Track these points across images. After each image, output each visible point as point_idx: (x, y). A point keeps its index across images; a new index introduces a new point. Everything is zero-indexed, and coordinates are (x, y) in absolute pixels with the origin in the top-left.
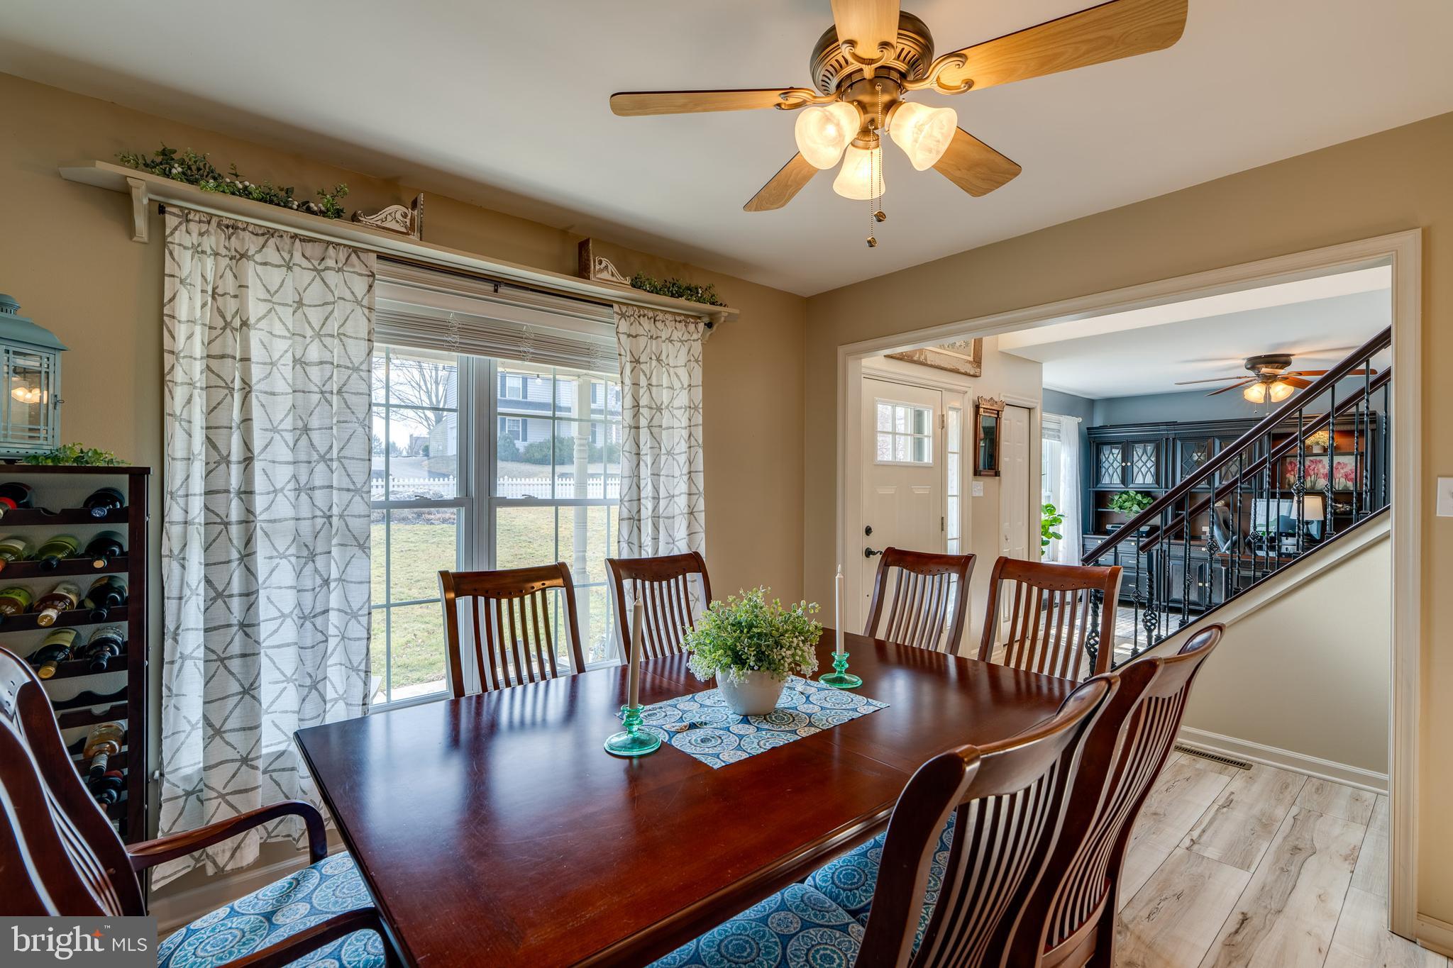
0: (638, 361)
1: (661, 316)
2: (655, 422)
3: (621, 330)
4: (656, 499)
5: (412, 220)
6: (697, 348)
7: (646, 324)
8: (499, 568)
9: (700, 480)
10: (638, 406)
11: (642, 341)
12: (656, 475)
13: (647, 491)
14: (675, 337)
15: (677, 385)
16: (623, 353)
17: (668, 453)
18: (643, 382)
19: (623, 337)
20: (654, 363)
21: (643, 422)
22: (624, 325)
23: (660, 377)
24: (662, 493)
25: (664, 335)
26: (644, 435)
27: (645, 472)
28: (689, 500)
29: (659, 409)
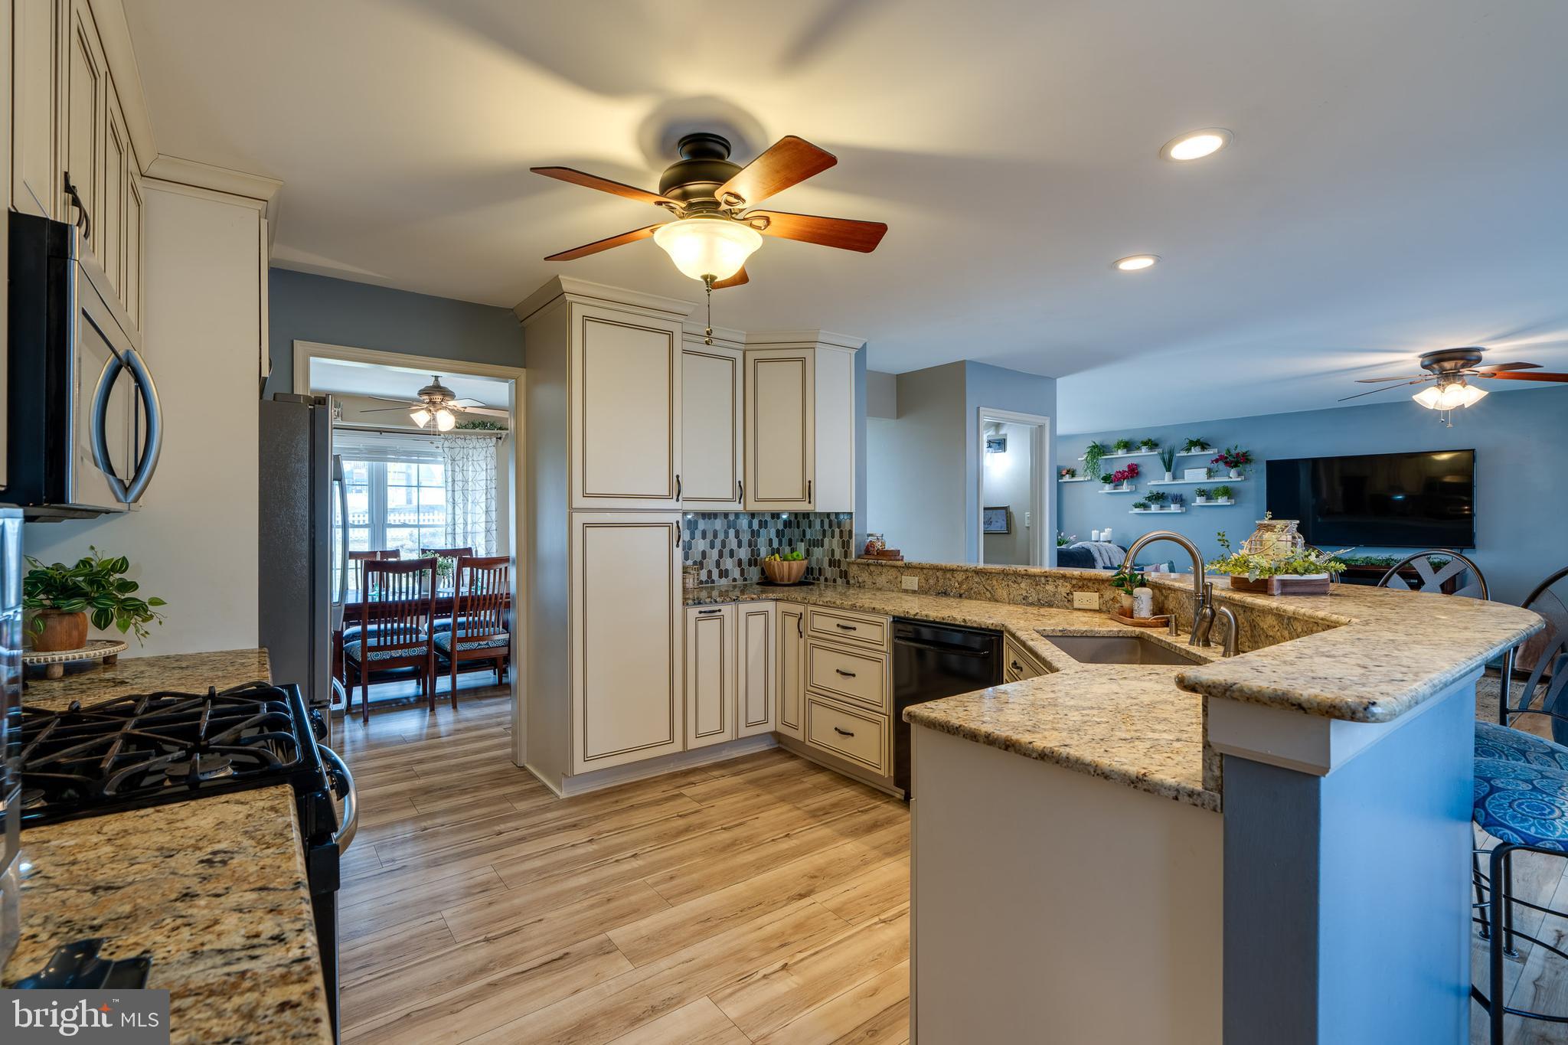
0: (454, 460)
1: (468, 437)
2: (465, 488)
3: (445, 446)
4: (466, 524)
5: (338, 413)
6: (492, 450)
7: (459, 441)
8: (388, 550)
9: (493, 515)
10: (454, 481)
11: (457, 450)
12: (465, 513)
13: (460, 520)
14: (478, 446)
15: (478, 469)
16: (446, 456)
17: (472, 502)
18: (457, 469)
19: (446, 450)
20: (465, 460)
21: (456, 488)
22: (447, 444)
23: (468, 467)
24: (469, 521)
25: (471, 446)
26: (458, 495)
27: (459, 511)
28: (486, 525)
29: (467, 482)
